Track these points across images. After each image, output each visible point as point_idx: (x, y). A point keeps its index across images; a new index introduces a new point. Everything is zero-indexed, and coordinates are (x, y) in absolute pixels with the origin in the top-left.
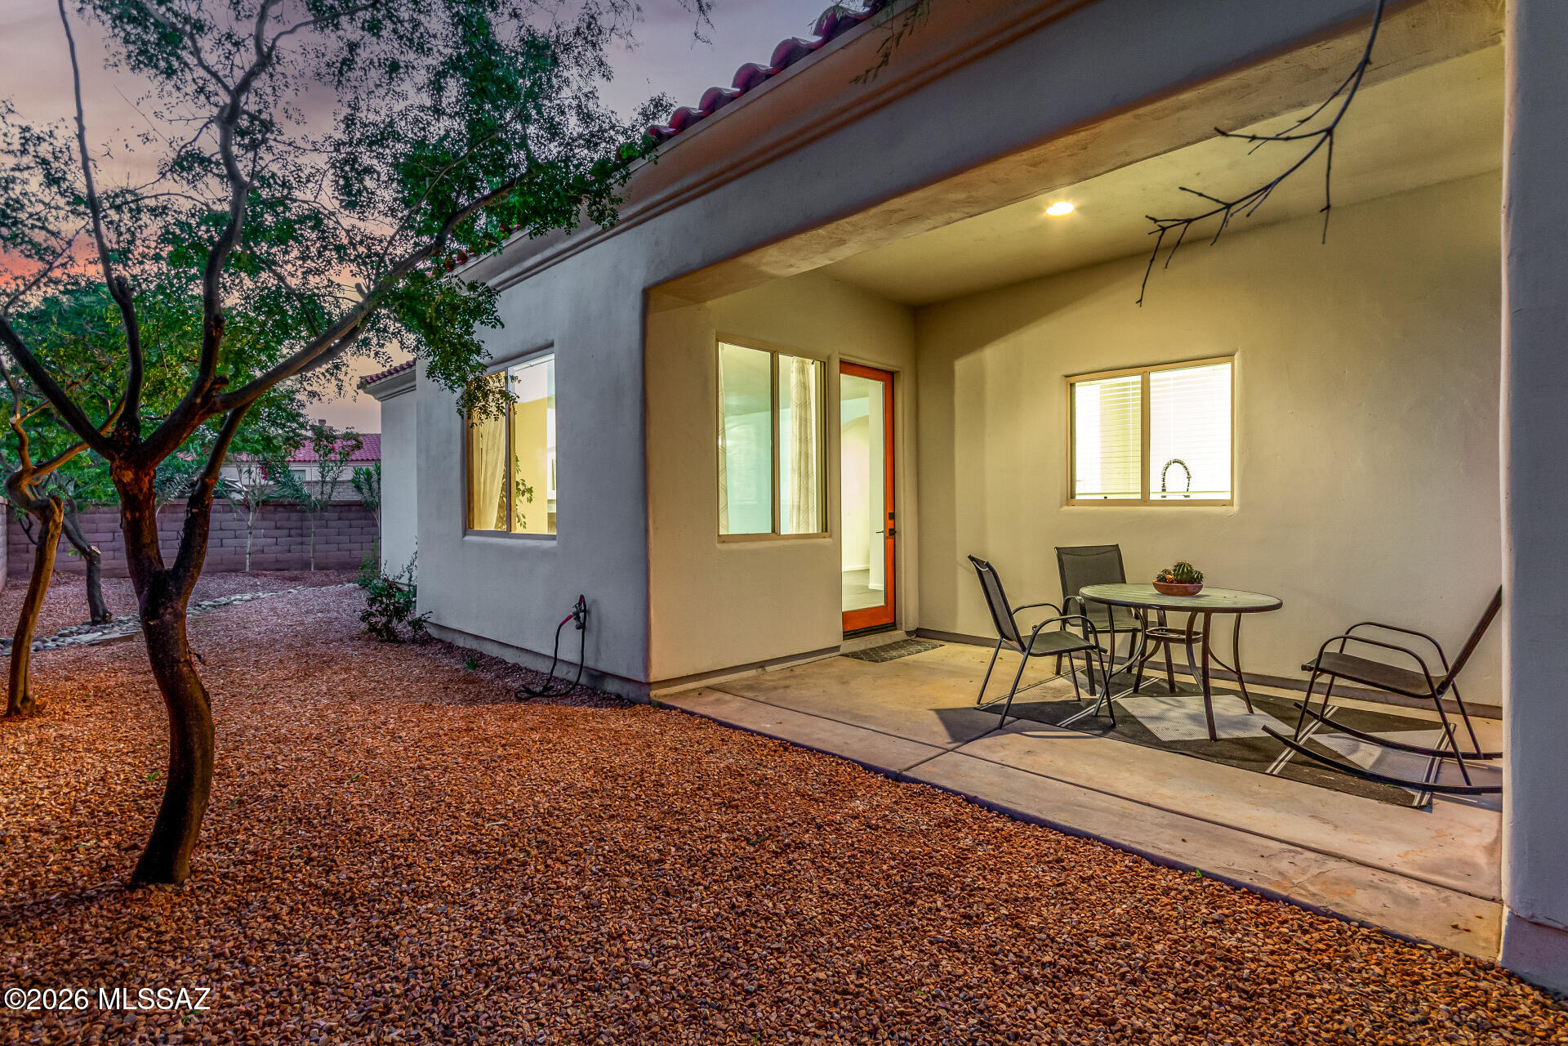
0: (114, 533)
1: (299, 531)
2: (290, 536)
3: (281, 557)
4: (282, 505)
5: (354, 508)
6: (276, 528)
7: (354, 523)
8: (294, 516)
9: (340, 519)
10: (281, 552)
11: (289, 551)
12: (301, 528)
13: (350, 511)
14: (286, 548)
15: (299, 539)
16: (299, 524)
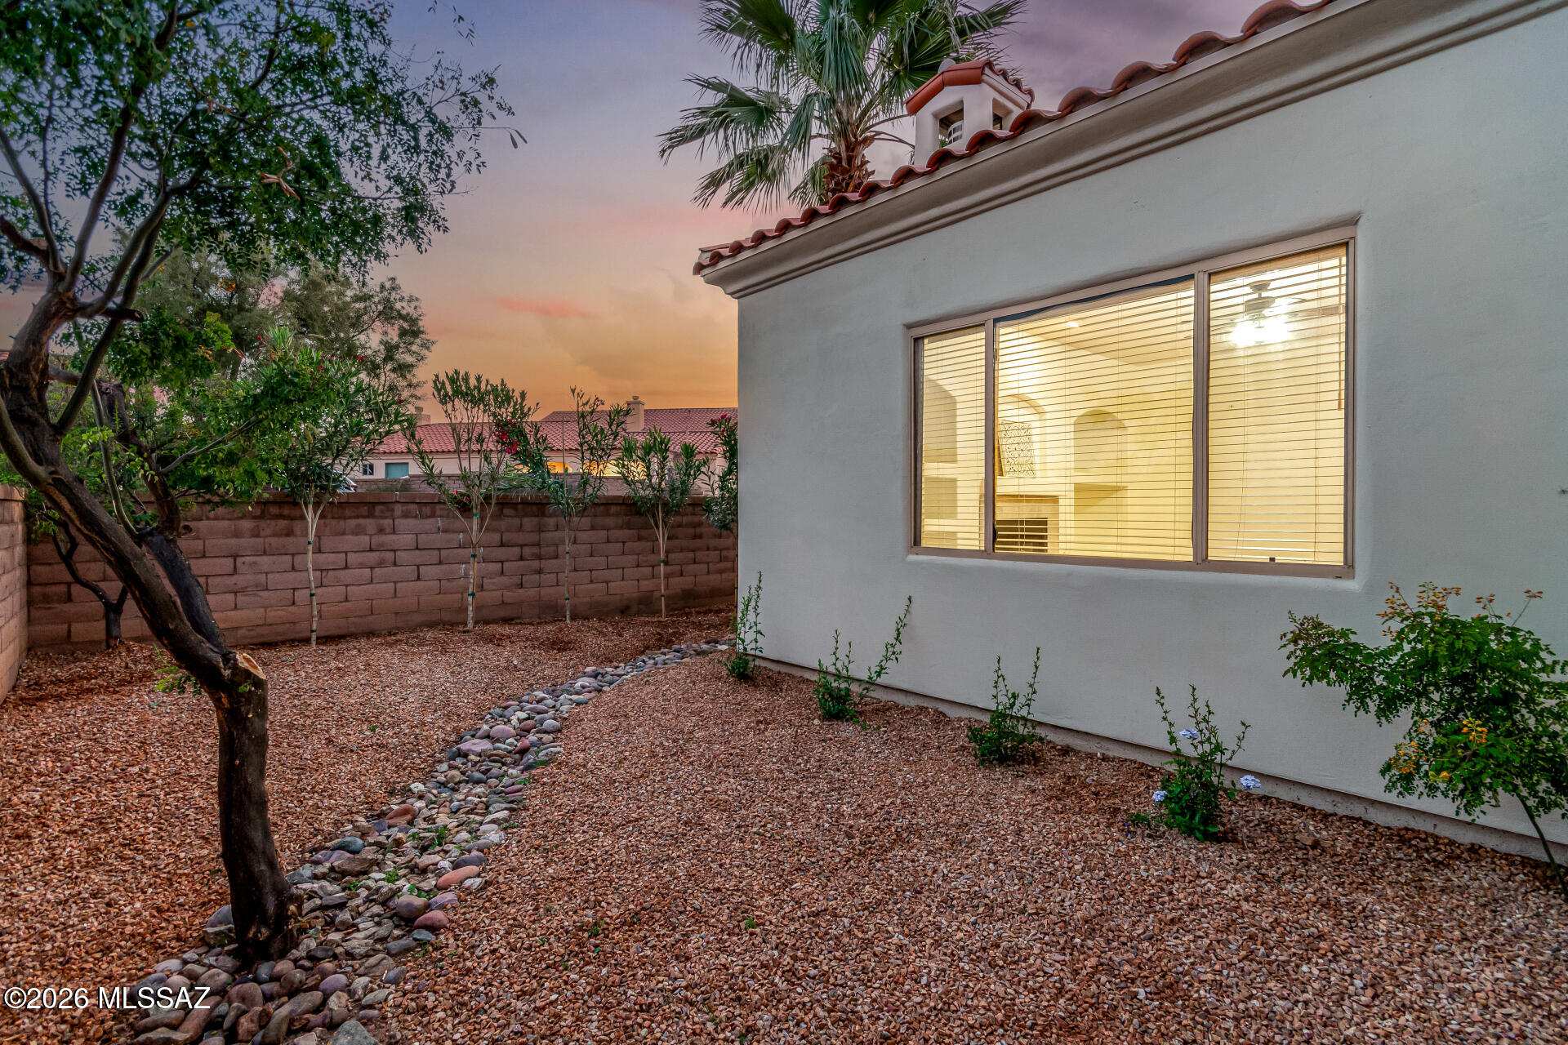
0: (235, 557)
1: (535, 550)
2: (521, 558)
3: (509, 596)
4: (514, 505)
5: (613, 509)
6: (502, 545)
7: (614, 534)
8: (529, 522)
9: (593, 528)
10: (507, 588)
11: (521, 586)
12: (538, 545)
13: (607, 514)
14: (516, 580)
15: (536, 564)
16: (534, 537)
